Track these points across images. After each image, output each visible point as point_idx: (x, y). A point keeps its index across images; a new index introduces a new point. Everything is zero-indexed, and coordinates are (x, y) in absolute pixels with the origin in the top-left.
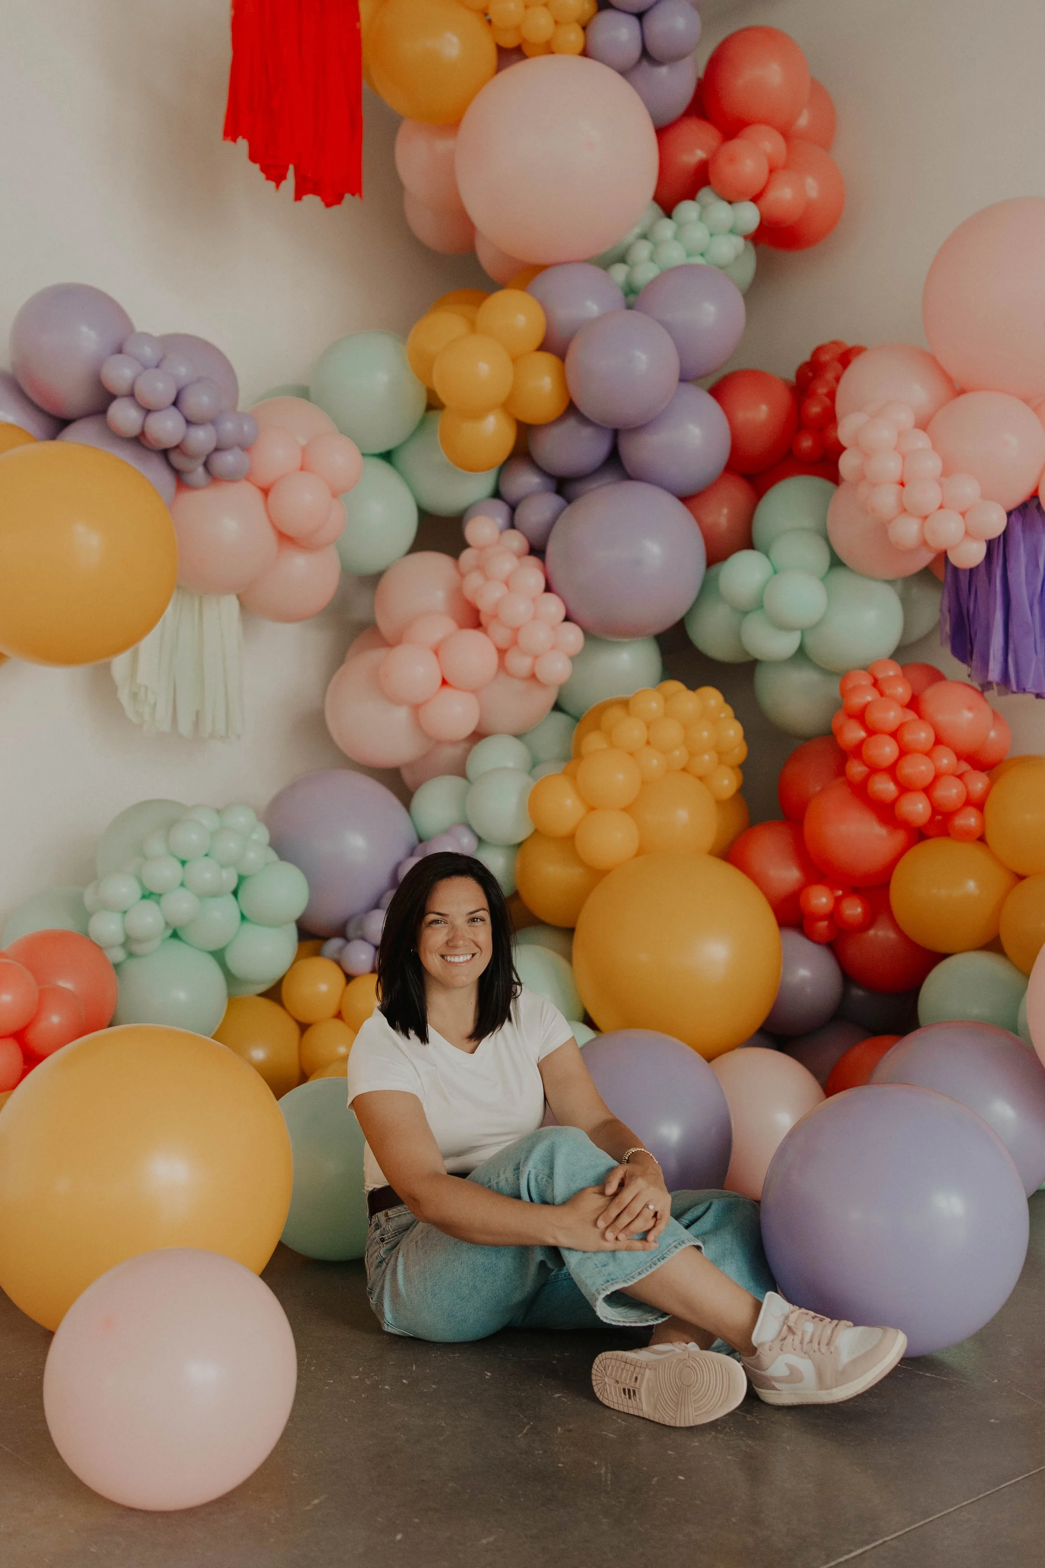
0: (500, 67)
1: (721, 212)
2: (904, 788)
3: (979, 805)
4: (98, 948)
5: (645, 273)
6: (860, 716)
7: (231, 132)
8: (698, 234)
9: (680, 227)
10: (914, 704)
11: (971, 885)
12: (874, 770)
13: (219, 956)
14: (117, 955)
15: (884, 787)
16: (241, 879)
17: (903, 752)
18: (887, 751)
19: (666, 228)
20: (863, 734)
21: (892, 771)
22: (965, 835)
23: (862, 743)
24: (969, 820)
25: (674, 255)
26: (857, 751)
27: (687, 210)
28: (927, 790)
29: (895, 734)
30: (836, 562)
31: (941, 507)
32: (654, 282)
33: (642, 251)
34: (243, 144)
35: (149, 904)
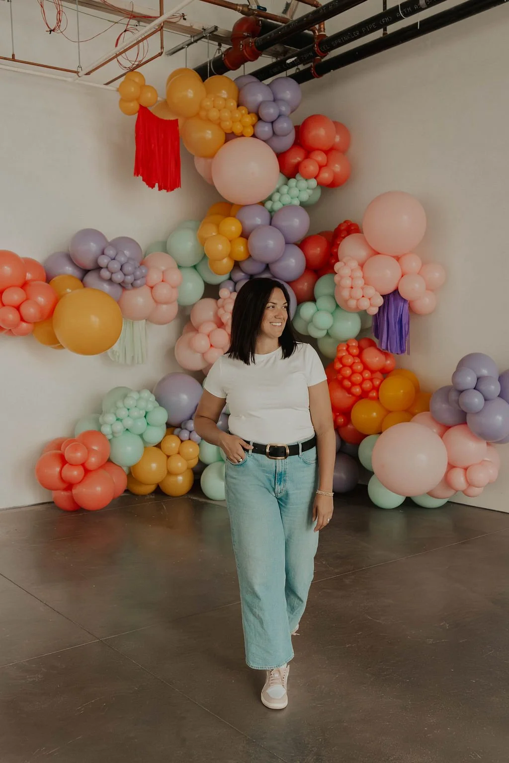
0: (226, 141)
1: (303, 183)
2: (353, 384)
3: (377, 389)
4: (104, 435)
5: (277, 206)
6: (340, 360)
7: (137, 173)
8: (295, 192)
9: (290, 188)
10: (360, 356)
11: (375, 414)
12: (344, 378)
13: (141, 436)
14: (110, 437)
15: (347, 383)
16: (146, 413)
17: (354, 372)
18: (348, 372)
19: (285, 189)
20: (341, 366)
21: (349, 378)
22: (373, 399)
23: (341, 369)
24: (374, 394)
25: (287, 199)
26: (339, 371)
27: (292, 182)
28: (360, 385)
29: (351, 367)
30: (337, 306)
31: (363, 296)
32: (280, 210)
33: (276, 197)
34: (140, 178)
35: (119, 423)
